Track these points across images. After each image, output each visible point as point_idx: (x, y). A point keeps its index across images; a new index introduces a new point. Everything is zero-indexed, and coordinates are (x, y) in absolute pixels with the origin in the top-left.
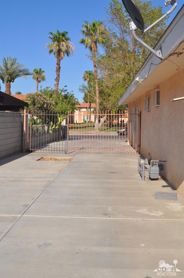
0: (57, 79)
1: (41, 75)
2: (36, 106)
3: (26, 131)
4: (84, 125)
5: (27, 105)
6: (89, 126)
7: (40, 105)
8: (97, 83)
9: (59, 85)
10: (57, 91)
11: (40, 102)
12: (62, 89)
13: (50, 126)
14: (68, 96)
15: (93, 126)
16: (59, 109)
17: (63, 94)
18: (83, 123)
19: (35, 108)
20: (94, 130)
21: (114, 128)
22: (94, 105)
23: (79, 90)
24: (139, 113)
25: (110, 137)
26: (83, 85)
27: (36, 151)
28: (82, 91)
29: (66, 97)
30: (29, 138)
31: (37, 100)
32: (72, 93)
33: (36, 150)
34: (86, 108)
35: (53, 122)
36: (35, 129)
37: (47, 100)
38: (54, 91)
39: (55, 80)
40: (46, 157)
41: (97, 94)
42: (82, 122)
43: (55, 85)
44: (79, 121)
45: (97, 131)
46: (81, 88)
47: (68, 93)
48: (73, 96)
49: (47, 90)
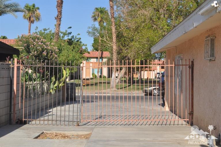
0: (59, 18)
1: (34, 13)
2: (31, 54)
3: (17, 90)
4: (94, 81)
5: (17, 52)
6: (101, 83)
7: (37, 52)
8: (114, 23)
9: (60, 26)
10: (58, 34)
11: (37, 48)
12: (64, 31)
13: (52, 84)
14: (73, 41)
15: (107, 83)
16: (64, 58)
17: (66, 38)
18: (91, 79)
19: (30, 56)
20: (109, 87)
21: (135, 85)
22: (107, 54)
23: (88, 34)
24: (191, 64)
25: (134, 98)
26: (93, 27)
27: (32, 122)
28: (92, 34)
29: (70, 42)
30: (22, 102)
31: (33, 46)
32: (78, 37)
33: (33, 120)
34: (97, 58)
35: (56, 78)
36: (29, 87)
37: (47, 46)
38: (54, 34)
39: (56, 19)
40: (48, 132)
41: (113, 39)
42: (91, 77)
43: (55, 25)
44: (86, 76)
45: (114, 89)
46: (90, 30)
47: (73, 37)
48: (80, 41)
49: (44, 33)
